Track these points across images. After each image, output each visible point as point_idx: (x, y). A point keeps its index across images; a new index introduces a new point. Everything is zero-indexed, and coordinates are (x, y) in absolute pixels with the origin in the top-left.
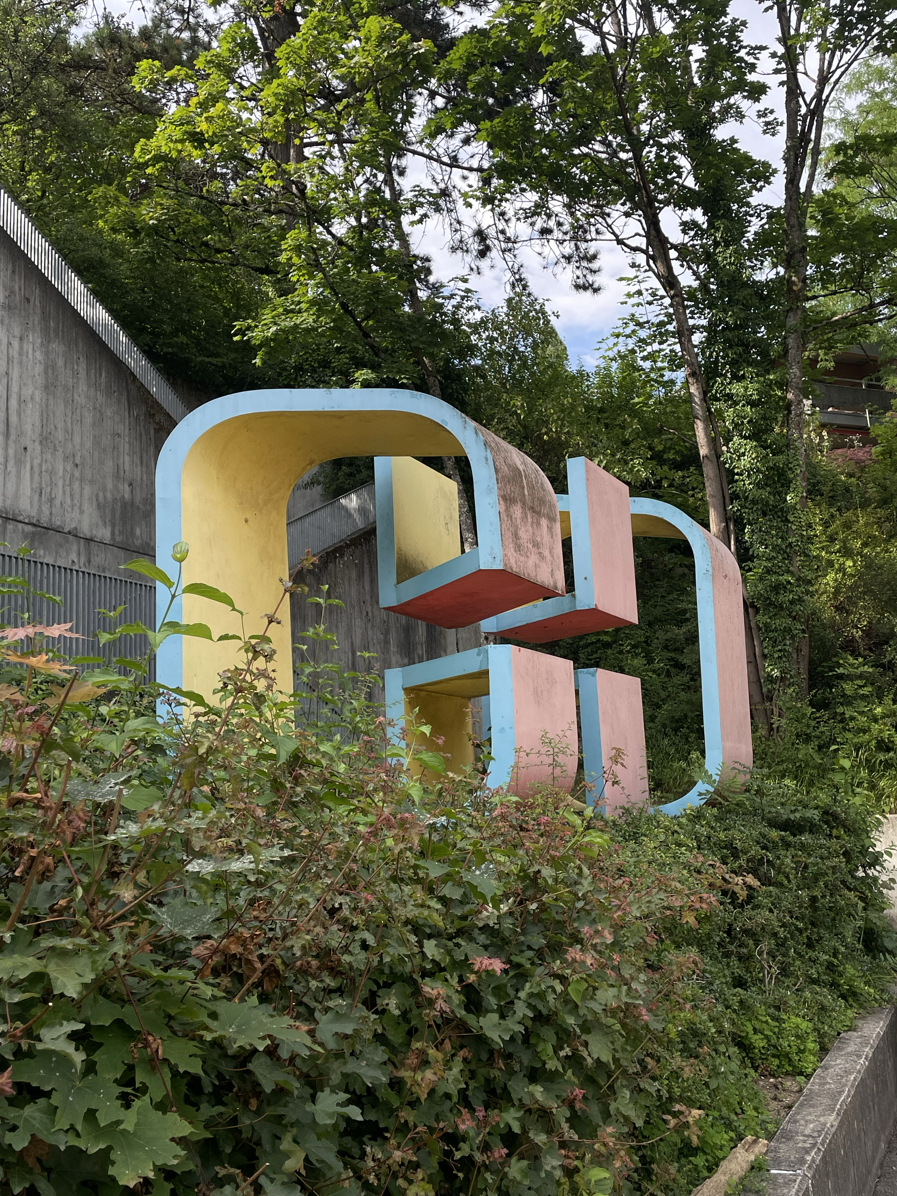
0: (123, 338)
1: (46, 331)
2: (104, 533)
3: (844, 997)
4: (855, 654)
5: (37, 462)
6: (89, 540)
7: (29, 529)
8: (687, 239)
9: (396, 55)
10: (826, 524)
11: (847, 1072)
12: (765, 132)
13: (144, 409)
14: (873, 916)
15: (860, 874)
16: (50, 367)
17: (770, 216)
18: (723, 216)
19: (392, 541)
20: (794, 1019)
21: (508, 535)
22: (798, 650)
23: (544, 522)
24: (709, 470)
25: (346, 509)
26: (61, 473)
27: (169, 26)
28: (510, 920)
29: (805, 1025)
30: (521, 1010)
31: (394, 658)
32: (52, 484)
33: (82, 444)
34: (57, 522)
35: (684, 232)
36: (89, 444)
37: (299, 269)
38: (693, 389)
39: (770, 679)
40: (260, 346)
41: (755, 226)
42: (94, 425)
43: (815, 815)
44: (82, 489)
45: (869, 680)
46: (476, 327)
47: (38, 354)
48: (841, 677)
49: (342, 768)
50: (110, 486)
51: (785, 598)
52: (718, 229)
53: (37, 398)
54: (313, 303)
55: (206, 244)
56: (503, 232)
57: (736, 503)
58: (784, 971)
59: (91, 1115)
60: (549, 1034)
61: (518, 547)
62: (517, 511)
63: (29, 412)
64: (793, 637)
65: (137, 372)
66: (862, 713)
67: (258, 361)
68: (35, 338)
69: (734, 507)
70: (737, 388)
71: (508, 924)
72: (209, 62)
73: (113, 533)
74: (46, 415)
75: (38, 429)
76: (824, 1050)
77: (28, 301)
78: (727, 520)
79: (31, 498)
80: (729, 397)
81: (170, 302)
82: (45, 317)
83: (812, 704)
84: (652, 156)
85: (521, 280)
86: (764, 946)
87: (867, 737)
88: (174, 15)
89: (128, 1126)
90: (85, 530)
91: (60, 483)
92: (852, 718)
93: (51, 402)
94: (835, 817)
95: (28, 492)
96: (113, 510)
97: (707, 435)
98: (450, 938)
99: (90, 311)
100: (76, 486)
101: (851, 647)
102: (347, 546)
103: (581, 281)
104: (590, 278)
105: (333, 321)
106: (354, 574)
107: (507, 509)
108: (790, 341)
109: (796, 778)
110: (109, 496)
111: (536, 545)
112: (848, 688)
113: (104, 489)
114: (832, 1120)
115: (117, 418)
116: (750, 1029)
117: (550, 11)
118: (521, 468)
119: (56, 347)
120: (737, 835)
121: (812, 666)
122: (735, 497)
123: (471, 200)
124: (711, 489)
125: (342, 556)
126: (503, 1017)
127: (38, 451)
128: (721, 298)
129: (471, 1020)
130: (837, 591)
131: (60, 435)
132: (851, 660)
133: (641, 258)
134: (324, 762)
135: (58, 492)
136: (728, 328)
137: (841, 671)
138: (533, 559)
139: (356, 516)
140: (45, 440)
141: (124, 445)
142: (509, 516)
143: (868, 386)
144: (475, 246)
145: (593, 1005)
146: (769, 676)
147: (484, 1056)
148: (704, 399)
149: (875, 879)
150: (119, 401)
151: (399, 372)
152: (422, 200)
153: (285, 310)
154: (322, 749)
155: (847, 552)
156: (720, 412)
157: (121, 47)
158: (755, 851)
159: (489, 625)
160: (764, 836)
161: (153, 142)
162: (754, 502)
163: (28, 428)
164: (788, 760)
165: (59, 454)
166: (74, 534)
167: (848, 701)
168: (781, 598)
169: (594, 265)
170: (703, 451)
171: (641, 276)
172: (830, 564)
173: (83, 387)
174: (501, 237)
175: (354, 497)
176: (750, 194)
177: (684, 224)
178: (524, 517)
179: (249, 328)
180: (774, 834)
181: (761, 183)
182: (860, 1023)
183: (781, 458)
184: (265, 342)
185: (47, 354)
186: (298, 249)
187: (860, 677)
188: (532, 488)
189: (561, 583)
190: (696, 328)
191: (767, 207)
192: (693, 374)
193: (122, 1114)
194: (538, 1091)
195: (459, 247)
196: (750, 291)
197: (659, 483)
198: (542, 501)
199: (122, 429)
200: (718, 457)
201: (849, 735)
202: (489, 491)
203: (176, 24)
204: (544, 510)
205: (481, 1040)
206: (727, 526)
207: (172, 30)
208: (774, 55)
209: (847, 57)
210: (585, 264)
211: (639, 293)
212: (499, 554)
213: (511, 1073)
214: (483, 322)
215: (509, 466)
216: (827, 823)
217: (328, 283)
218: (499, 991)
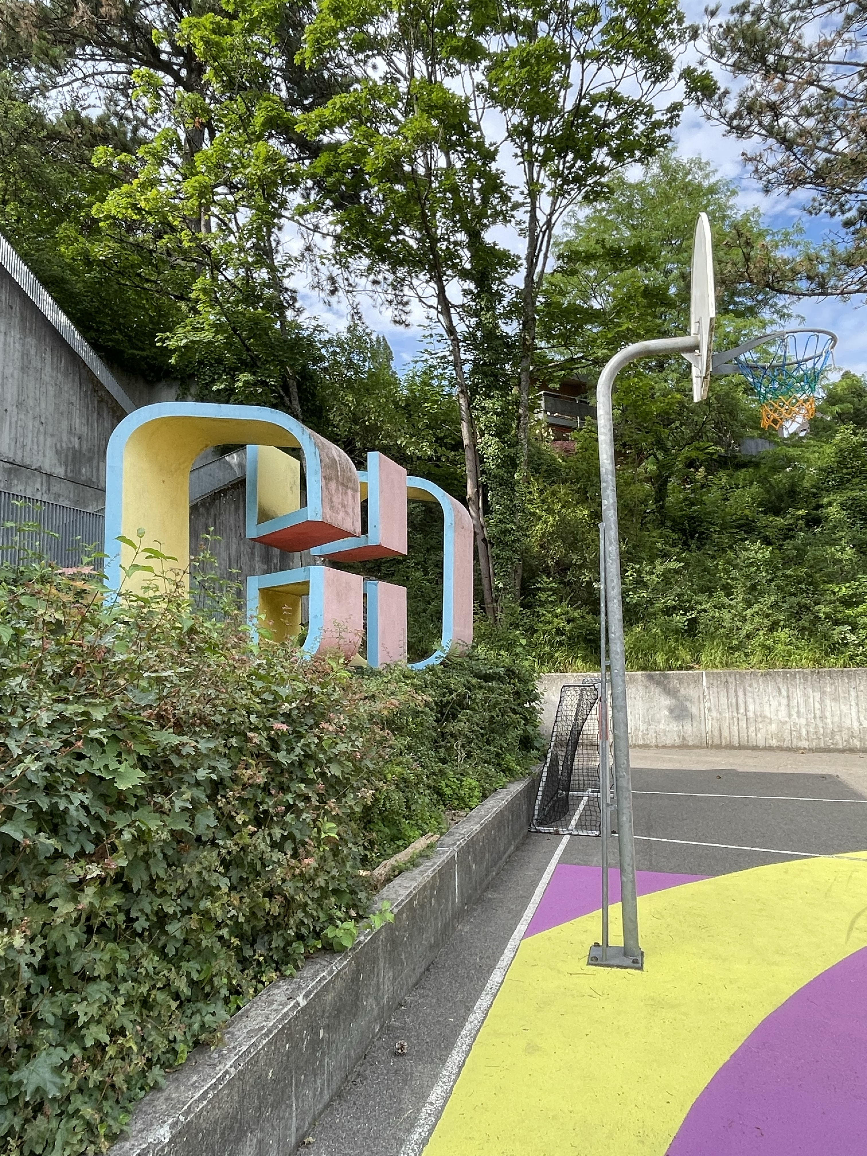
0: (77, 336)
1: (23, 329)
2: (60, 471)
3: (503, 771)
4: (548, 576)
5: (14, 420)
6: (49, 475)
7: (8, 465)
8: (465, 301)
9: (276, 171)
10: (541, 492)
11: (494, 807)
12: (520, 235)
13: (90, 386)
14: (529, 729)
15: (527, 705)
16: (25, 354)
17: (517, 293)
18: (486, 291)
19: (255, 498)
20: (470, 780)
21: (327, 500)
22: (516, 571)
23: (350, 492)
24: (469, 454)
25: (229, 464)
26: (31, 428)
27: (117, 105)
28: (297, 711)
29: (474, 783)
30: (298, 751)
31: (258, 565)
32: (24, 436)
33: (46, 409)
34: (27, 462)
35: (464, 295)
36: (51, 409)
37: (204, 302)
38: (461, 401)
39: (497, 589)
40: (175, 350)
41: (508, 297)
42: (55, 396)
43: (501, 671)
44: (45, 440)
45: (555, 592)
46: (326, 344)
47: (17, 345)
48: (539, 589)
49: (215, 635)
50: (65, 439)
51: (510, 538)
52: (483, 299)
53: (16, 376)
54: (213, 325)
55: (139, 275)
56: (347, 279)
57: (484, 476)
58: (469, 756)
59: (106, 766)
60: (312, 763)
61: (332, 508)
62: (333, 485)
63: (9, 385)
64: (512, 563)
65: (87, 360)
66: (549, 612)
67: (172, 361)
68: (15, 333)
69: (482, 479)
70: (488, 403)
71: (296, 712)
72: (147, 152)
73: (66, 471)
74: (21, 389)
75: (15, 397)
76: (484, 797)
77: (11, 308)
78: (478, 487)
79: (9, 445)
80: (483, 408)
81: (111, 309)
82: (23, 319)
83: (522, 605)
84: (444, 247)
85: (357, 313)
86: (460, 742)
87: (551, 626)
88: (121, 98)
89: (121, 770)
90: (47, 468)
91: (30, 435)
92: (543, 615)
93: (25, 378)
94: (513, 672)
95: (7, 440)
96: (67, 456)
97: (469, 431)
98: (265, 717)
99: (55, 316)
100: (41, 438)
101: (547, 571)
102: (229, 489)
103: (397, 319)
104: (404, 317)
105: (226, 338)
106: (233, 508)
107: (327, 484)
108: (522, 376)
109: (508, 650)
110: (64, 445)
111: (344, 506)
112: (542, 596)
113: (61, 441)
114: (477, 828)
115: (71, 393)
116: (444, 785)
117: (377, 158)
118: (337, 459)
119: (31, 341)
120: (453, 681)
121: (523, 581)
122: (483, 472)
123: (324, 260)
124: (469, 466)
125: (225, 495)
126: (289, 753)
127: (15, 413)
128: (482, 344)
129: (273, 754)
130: (543, 534)
131: (31, 402)
132: (545, 579)
133: (433, 313)
134: (206, 632)
135: (29, 441)
136: (485, 363)
137: (539, 585)
138: (341, 515)
139: (236, 469)
140: (20, 405)
141: (76, 413)
142: (328, 489)
143: (581, 401)
144: (328, 287)
145: (334, 750)
146: (497, 587)
147: (279, 772)
148: (468, 408)
149: (534, 708)
150: (74, 381)
151: (270, 376)
152: (290, 262)
153: (193, 328)
154: (205, 625)
155: (550, 511)
156: (478, 418)
157: (83, 128)
158: (462, 690)
159: (315, 551)
160: (469, 682)
161: (105, 206)
162: (495, 477)
163: (9, 396)
164: (503, 639)
165: (30, 415)
166: (39, 470)
167: (542, 604)
168: (507, 539)
169: (407, 309)
170: (466, 442)
171: (433, 325)
172: (539, 518)
173: (48, 369)
174: (346, 283)
175: (235, 455)
176: (505, 277)
177: (464, 290)
178: (337, 489)
179: (167, 338)
180: (474, 681)
181: (513, 271)
182: (509, 785)
183: (513, 450)
184: (178, 349)
185: (23, 345)
186: (204, 290)
187: (550, 589)
188: (343, 471)
189: (359, 529)
190: (467, 361)
191: (516, 287)
192: (462, 392)
193: (119, 766)
194: (302, 786)
195: (317, 286)
196: (500, 342)
197: (439, 459)
198: (349, 479)
199: (74, 399)
200: (475, 446)
201: (540, 625)
202: (316, 473)
203: (122, 104)
204: (351, 485)
205: (277, 763)
206: (478, 491)
207: (118, 108)
208: (522, 193)
209: (565, 202)
210: (400, 307)
211: (431, 336)
212: (320, 513)
213: (291, 779)
214: (330, 341)
215: (329, 458)
216: (508, 676)
217: (223, 312)
218: (288, 743)
